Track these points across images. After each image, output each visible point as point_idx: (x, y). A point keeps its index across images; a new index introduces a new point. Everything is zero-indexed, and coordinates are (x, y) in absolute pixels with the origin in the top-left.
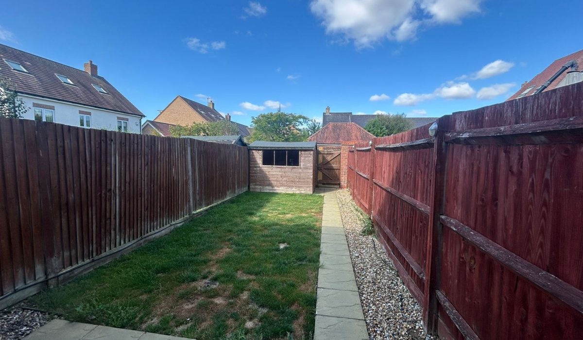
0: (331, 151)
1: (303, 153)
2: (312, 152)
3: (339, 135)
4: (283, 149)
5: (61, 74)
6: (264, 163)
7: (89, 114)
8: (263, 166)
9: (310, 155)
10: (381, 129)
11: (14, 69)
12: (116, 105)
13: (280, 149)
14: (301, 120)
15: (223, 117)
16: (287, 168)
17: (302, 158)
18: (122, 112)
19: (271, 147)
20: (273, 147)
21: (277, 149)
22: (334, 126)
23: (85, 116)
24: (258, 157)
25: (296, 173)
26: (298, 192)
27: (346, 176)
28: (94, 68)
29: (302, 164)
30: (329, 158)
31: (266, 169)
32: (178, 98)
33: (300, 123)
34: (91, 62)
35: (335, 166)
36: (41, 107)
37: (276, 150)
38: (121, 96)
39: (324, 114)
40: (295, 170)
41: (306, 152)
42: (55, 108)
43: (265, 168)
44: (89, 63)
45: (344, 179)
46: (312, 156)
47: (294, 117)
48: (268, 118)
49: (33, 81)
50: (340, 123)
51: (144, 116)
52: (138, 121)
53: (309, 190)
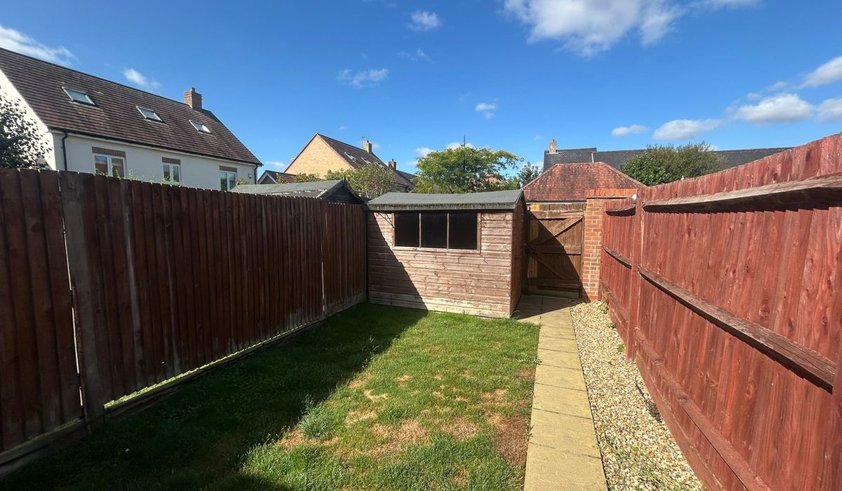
0: (559, 214)
1: (487, 217)
2: (509, 217)
3: (573, 185)
4: (440, 208)
5: (146, 107)
6: (399, 241)
7: (178, 162)
8: (397, 248)
9: (504, 224)
10: (656, 172)
11: (75, 101)
12: (219, 150)
13: (432, 208)
14: (503, 160)
15: (383, 164)
16: (450, 253)
17: (485, 232)
18: (227, 159)
19: (412, 205)
20: (416, 205)
21: (425, 208)
22: (564, 169)
23: (171, 166)
24: (386, 226)
25: (469, 265)
26: (473, 312)
27: (598, 270)
28: (197, 98)
29: (484, 246)
30: (554, 229)
31: (403, 254)
32: (317, 137)
33: (502, 165)
34: (194, 89)
35: (568, 247)
36: (104, 154)
37: (422, 212)
38: (231, 136)
39: (546, 152)
40: (467, 260)
41: (495, 216)
42: (126, 155)
43: (400, 253)
44: (191, 90)
45: (591, 279)
46: (510, 226)
47: (488, 154)
48: (444, 158)
49: (99, 116)
50: (575, 164)
51: (261, 165)
52: (252, 172)
53: (503, 310)
